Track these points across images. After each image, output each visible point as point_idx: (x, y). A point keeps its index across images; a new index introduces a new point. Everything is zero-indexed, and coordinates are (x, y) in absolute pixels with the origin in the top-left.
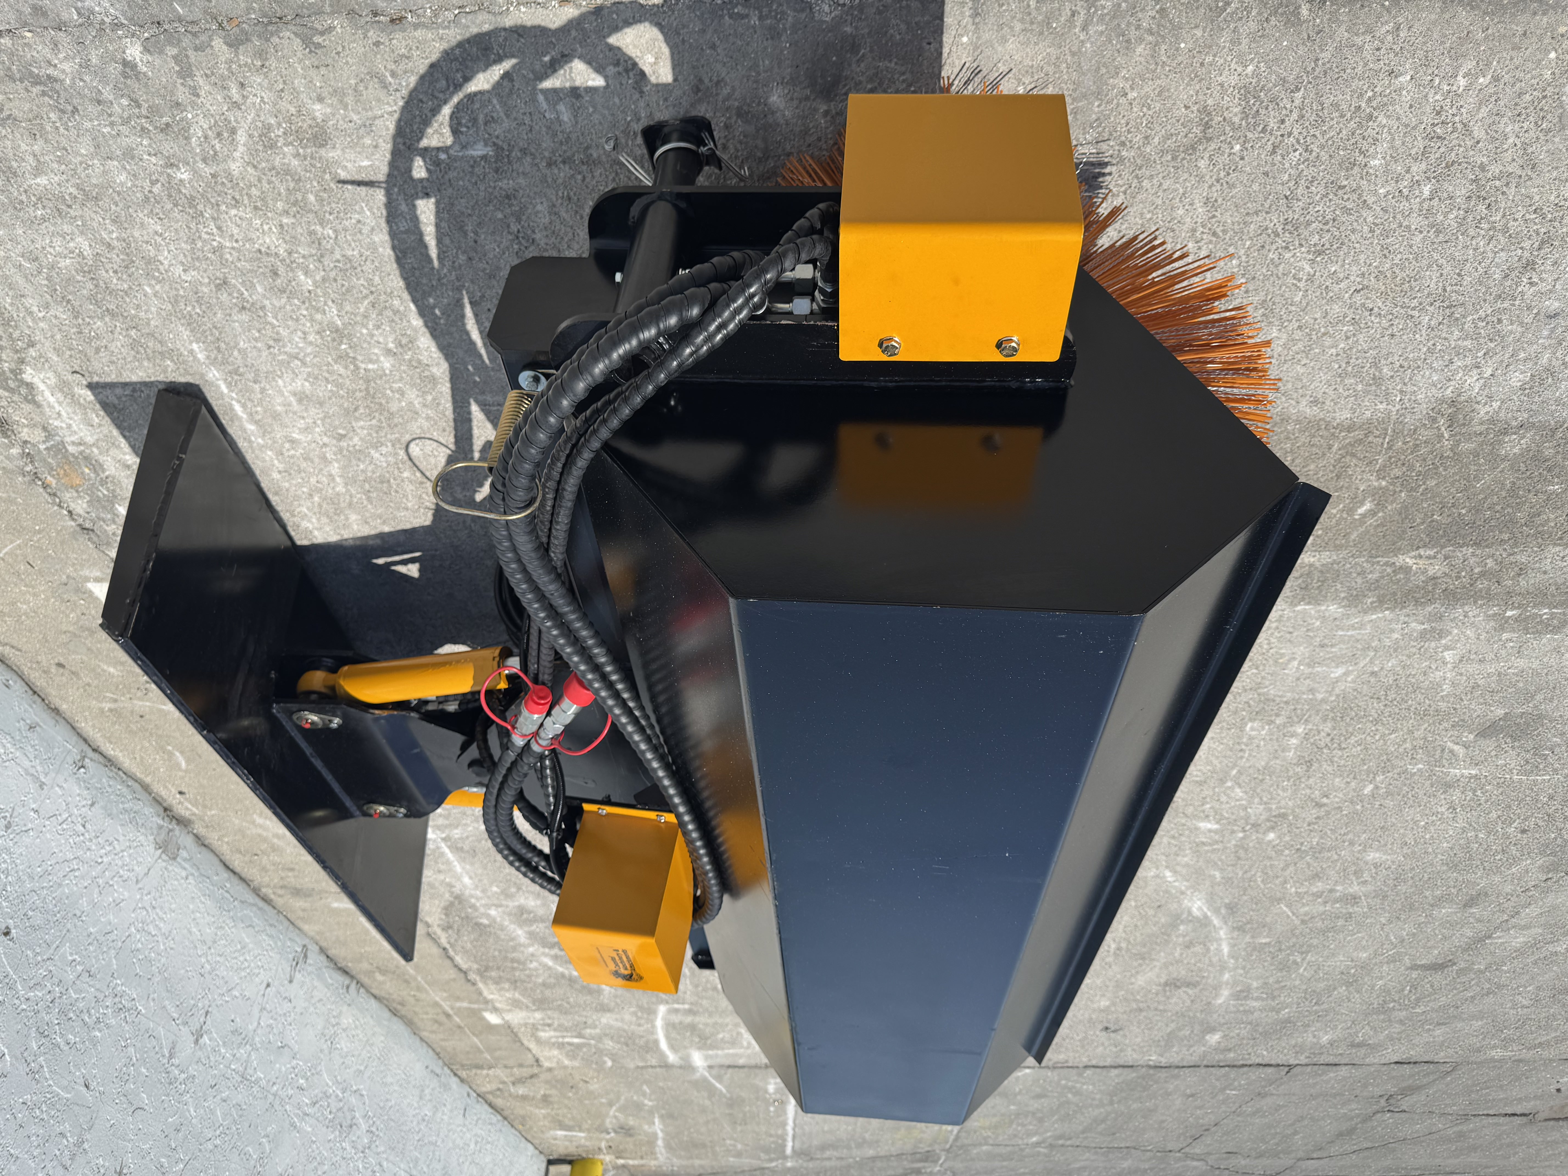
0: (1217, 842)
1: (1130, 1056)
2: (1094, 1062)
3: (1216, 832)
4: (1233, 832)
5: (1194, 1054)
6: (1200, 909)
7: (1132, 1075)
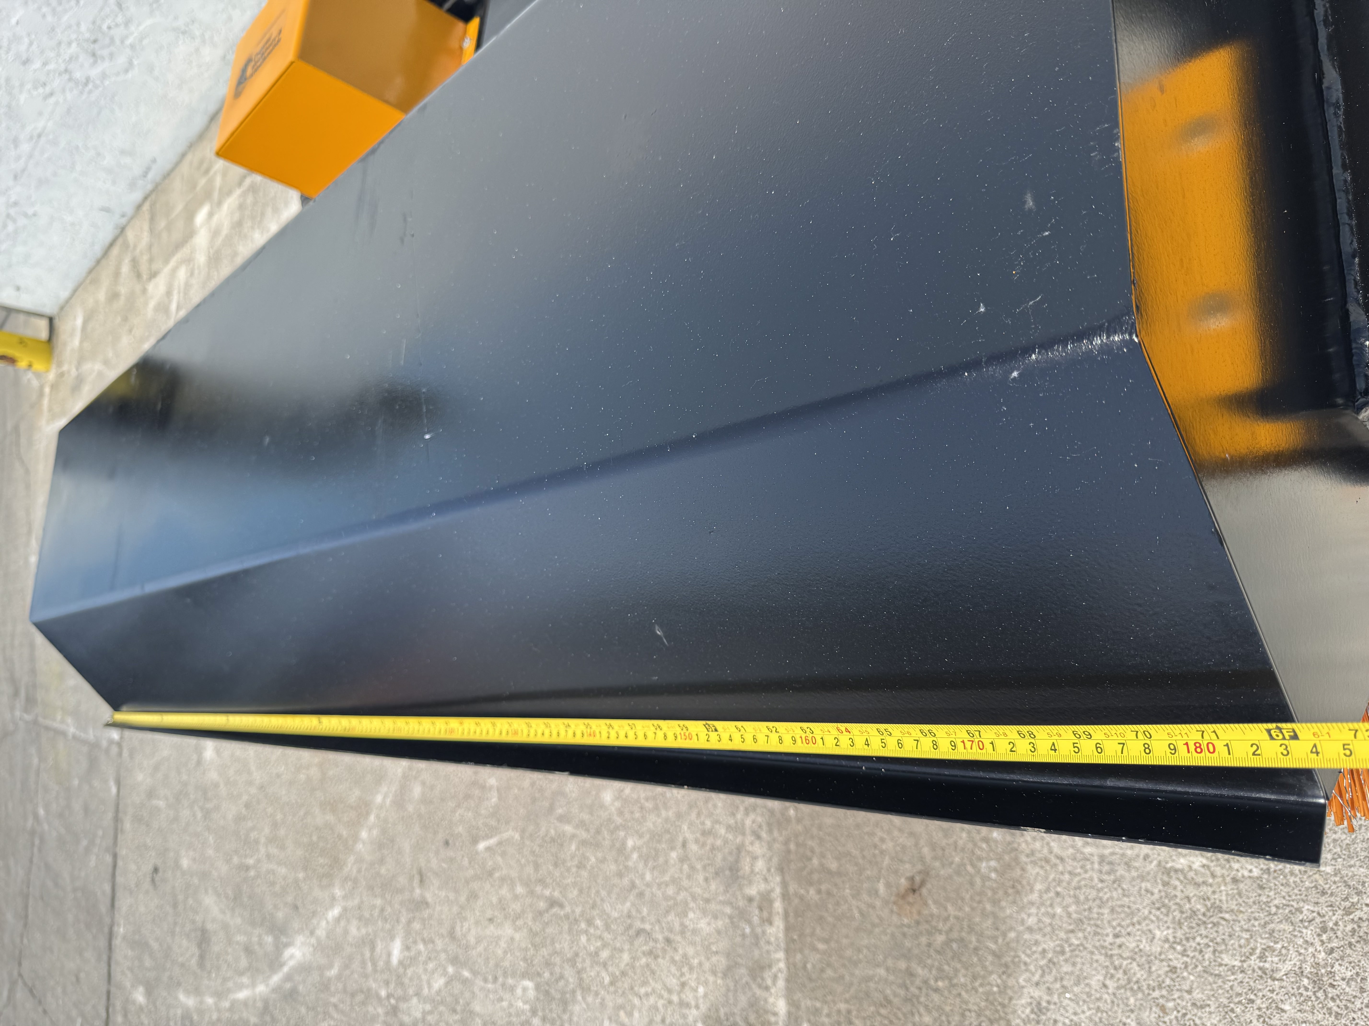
0: (374, 964)
1: (124, 903)
2: (120, 863)
3: (388, 962)
4: (387, 983)
5: (123, 976)
6: (292, 956)
7: (103, 908)
